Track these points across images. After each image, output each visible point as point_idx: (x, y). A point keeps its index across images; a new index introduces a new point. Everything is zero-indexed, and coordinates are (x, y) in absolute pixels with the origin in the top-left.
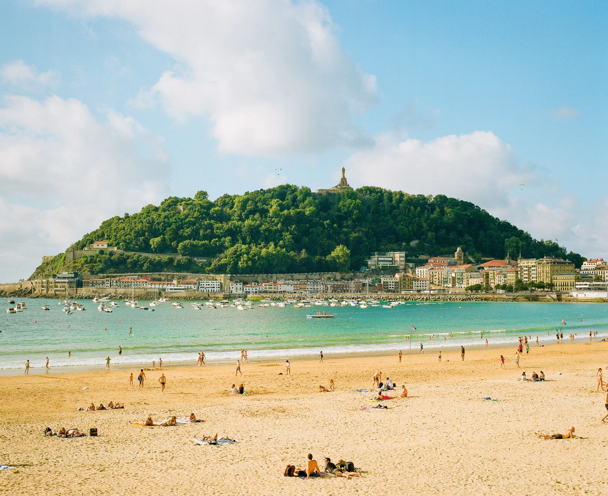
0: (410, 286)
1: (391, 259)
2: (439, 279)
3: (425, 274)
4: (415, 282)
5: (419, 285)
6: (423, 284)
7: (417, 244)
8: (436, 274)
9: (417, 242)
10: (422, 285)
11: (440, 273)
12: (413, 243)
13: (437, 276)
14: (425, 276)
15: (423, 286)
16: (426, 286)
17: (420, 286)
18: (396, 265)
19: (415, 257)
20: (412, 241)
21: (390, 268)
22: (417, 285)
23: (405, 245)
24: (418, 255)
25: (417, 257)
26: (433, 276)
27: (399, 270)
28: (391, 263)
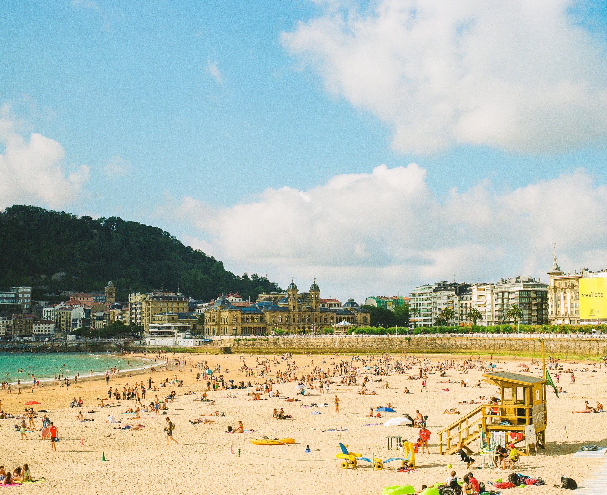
0: (28, 330)
1: (13, 296)
2: (67, 322)
3: (51, 314)
4: (36, 325)
5: (41, 329)
6: (46, 328)
7: (62, 277)
8: (63, 315)
9: (63, 274)
10: (44, 329)
11: (69, 313)
12: (56, 276)
13: (65, 317)
14: (51, 318)
15: (46, 331)
16: (49, 331)
17: (42, 331)
18: (19, 303)
19: (56, 293)
20: (55, 273)
21: (8, 307)
22: (37, 329)
23: (45, 278)
24: (60, 291)
25: (59, 294)
26: (60, 318)
27: (21, 310)
28: (13, 301)
